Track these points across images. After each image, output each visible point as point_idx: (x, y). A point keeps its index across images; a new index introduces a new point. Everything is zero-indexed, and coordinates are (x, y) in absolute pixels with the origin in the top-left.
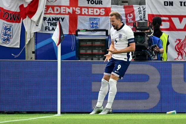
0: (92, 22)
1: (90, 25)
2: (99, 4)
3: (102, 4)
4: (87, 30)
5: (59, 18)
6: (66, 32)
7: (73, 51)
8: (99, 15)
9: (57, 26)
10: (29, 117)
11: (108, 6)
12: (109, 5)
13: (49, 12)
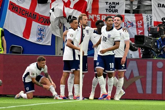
2: (115, 12)
3: (117, 12)
12: (123, 13)
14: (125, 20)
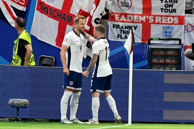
0: (165, 30)
1: (164, 34)
2: (173, 12)
3: (176, 12)
4: (160, 39)
5: (132, 26)
6: (138, 40)
7: (146, 60)
8: (173, 24)
9: (129, 34)
10: (99, 126)
11: (181, 15)
12: (183, 14)
13: (121, 19)
14: (185, 22)
